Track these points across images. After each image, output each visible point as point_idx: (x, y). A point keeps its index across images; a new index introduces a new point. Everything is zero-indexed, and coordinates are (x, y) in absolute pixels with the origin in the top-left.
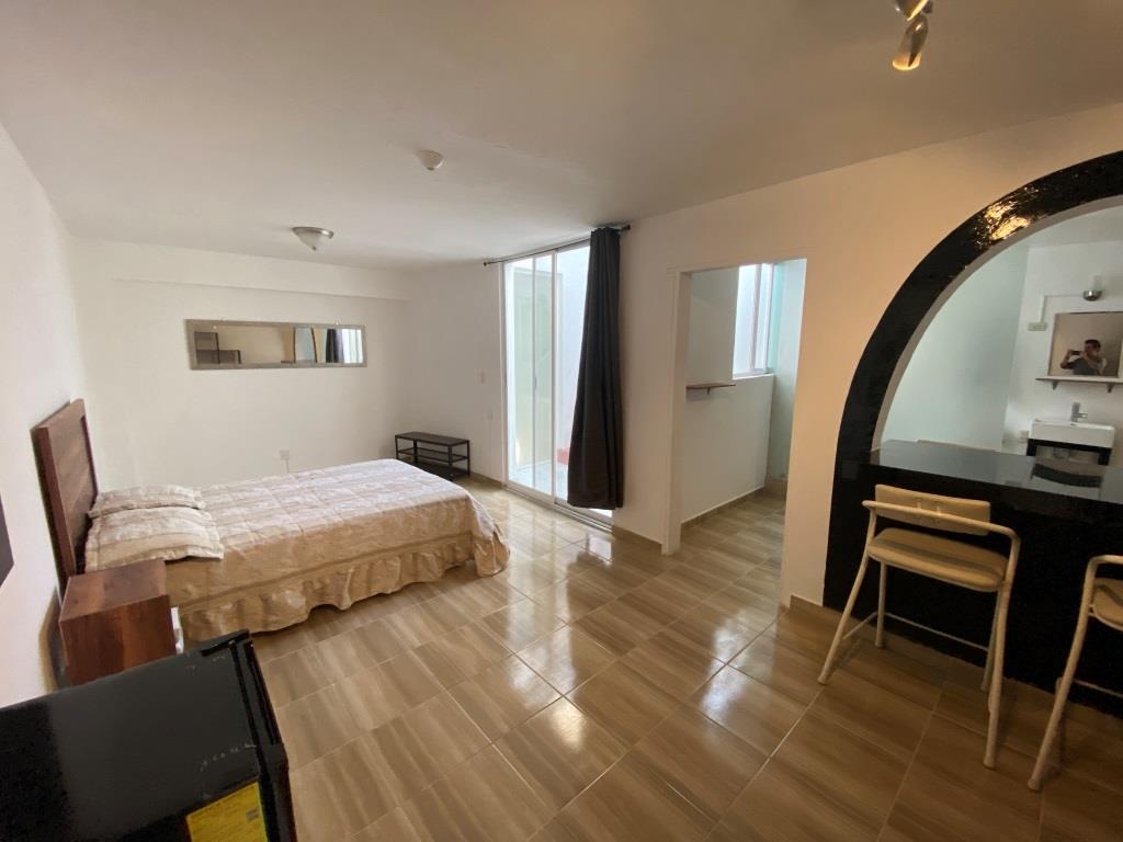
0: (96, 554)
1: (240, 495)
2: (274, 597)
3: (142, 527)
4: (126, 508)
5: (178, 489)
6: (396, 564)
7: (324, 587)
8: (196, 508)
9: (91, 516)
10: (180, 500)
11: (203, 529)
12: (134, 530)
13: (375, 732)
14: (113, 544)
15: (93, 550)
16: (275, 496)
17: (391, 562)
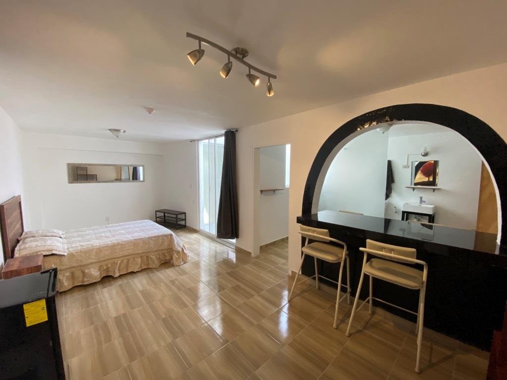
0: (18, 252)
1: (80, 233)
2: (87, 271)
3: (37, 243)
4: (33, 237)
5: (55, 231)
6: (139, 260)
7: (108, 268)
8: (61, 238)
9: (19, 239)
10: (54, 234)
11: (61, 245)
12: (34, 244)
13: (115, 317)
14: (25, 248)
15: (18, 250)
16: (95, 233)
17: (136, 259)
